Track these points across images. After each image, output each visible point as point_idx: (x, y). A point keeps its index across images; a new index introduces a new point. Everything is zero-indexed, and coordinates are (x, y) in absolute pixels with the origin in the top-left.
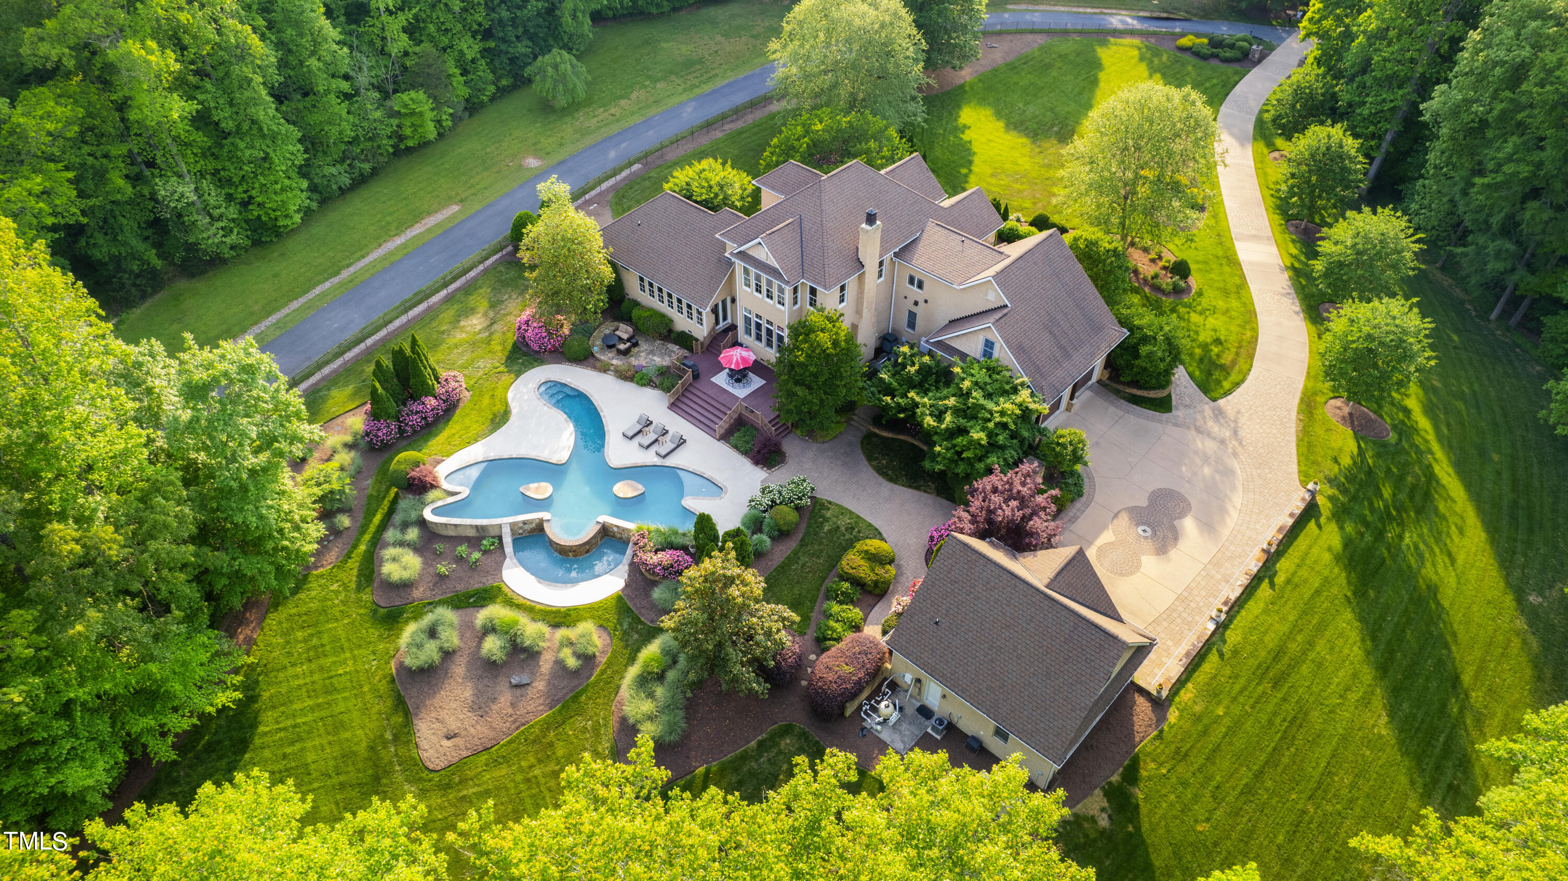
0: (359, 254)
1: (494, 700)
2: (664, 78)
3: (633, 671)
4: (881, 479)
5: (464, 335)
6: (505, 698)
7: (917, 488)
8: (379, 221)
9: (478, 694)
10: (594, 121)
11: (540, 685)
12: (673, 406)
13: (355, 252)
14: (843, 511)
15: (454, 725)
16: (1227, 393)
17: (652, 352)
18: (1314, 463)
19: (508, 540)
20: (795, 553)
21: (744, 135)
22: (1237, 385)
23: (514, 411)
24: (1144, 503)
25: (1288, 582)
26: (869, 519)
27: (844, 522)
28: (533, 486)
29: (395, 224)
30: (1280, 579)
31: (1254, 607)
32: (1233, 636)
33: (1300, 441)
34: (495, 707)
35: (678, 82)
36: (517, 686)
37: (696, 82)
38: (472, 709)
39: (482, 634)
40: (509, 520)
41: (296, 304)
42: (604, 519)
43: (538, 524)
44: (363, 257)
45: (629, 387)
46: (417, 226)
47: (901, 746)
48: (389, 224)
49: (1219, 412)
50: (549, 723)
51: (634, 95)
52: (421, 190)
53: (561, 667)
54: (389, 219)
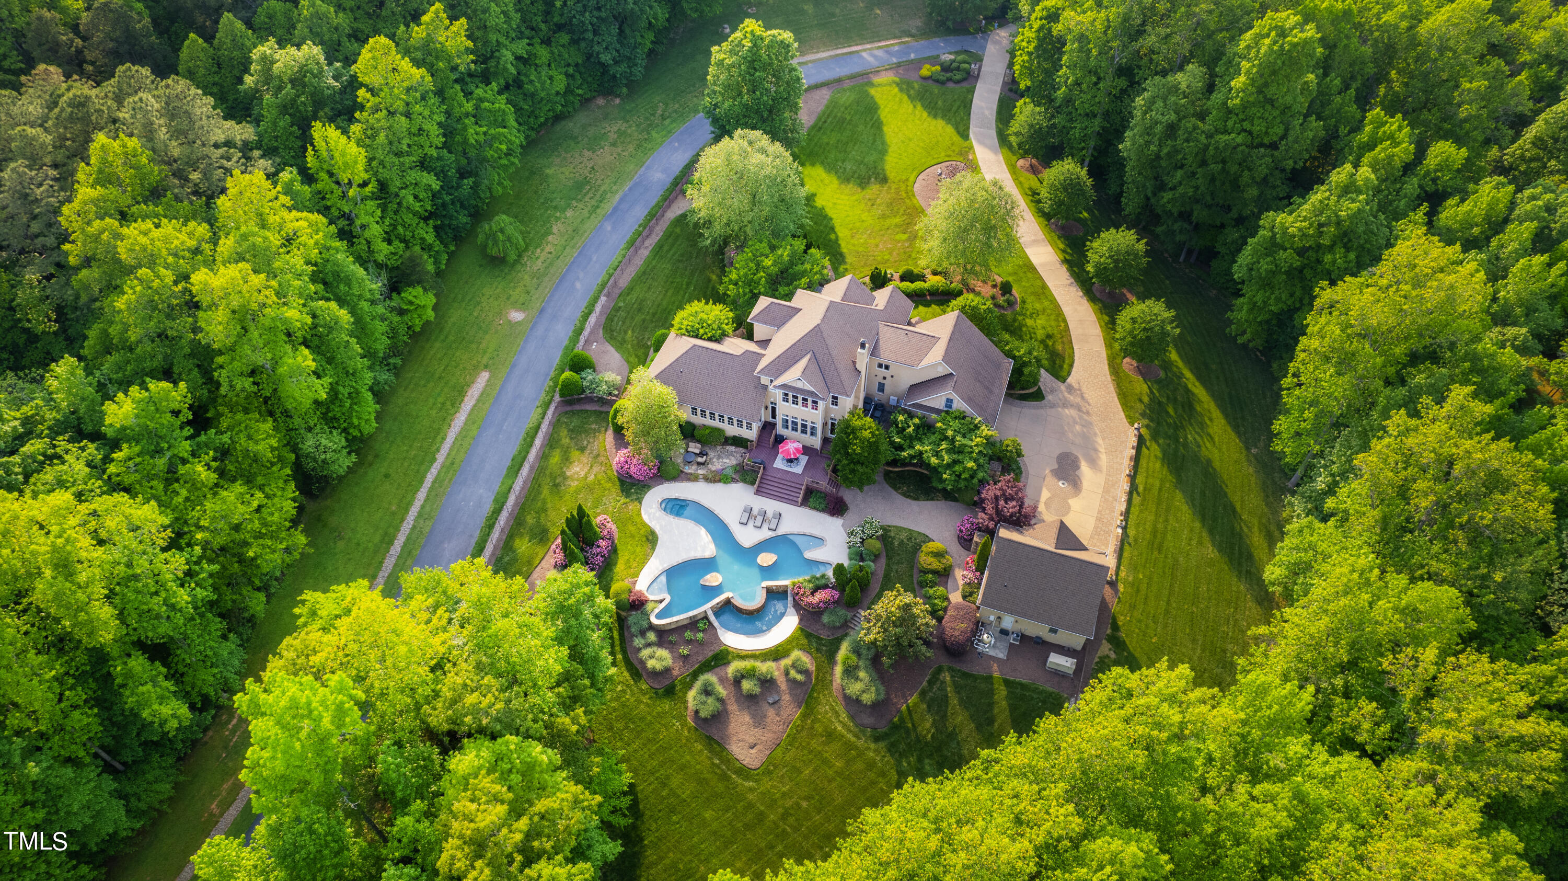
0: (439, 438)
1: (765, 716)
2: (569, 206)
3: (839, 669)
4: (909, 500)
5: (576, 483)
6: (771, 712)
7: (932, 499)
10: (539, 262)
11: (786, 698)
12: (758, 492)
14: (900, 529)
15: (751, 740)
17: (719, 457)
18: (1132, 407)
19: (712, 618)
20: (888, 565)
23: (658, 530)
25: (1145, 489)
27: (903, 536)
28: (708, 577)
29: (448, 403)
30: (1141, 489)
31: (1135, 511)
32: (1131, 532)
33: (1118, 395)
34: (768, 720)
35: (580, 206)
36: (773, 703)
37: (593, 202)
38: (756, 727)
39: (737, 681)
40: (707, 607)
41: (422, 495)
42: (766, 584)
43: (728, 602)
44: (444, 439)
45: (719, 487)
46: (466, 399)
47: (1002, 655)
48: (443, 404)
49: (1070, 388)
50: (805, 716)
51: (555, 229)
52: (447, 366)
53: (793, 682)
54: (440, 400)
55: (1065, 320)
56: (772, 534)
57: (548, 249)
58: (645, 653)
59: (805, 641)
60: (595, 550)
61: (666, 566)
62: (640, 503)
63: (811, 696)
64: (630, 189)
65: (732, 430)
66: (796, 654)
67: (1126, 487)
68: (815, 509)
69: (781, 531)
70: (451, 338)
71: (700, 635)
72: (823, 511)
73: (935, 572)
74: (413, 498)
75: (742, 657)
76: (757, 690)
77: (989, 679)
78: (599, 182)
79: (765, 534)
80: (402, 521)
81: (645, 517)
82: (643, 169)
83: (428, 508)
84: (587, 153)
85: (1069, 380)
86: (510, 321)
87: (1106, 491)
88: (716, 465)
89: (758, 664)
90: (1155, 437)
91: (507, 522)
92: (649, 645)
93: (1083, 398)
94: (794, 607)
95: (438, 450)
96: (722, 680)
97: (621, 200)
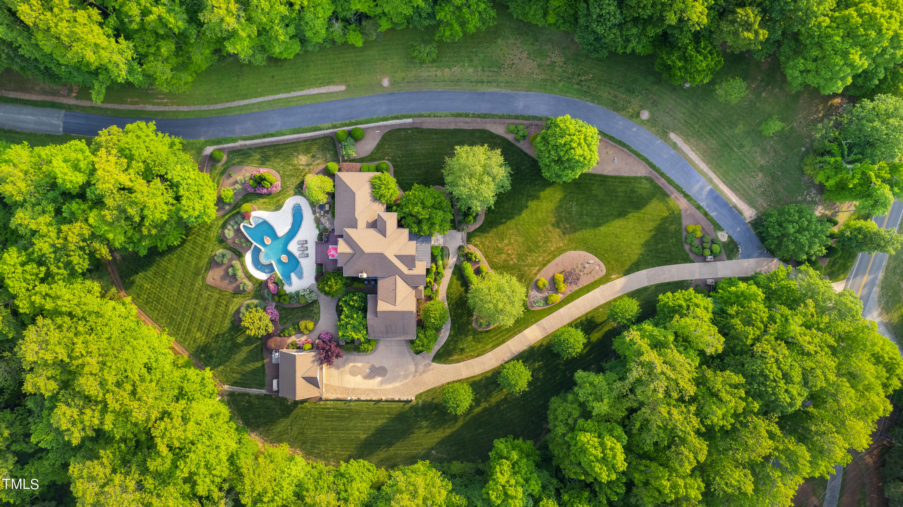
1: (224, 280)
2: (476, 67)
6: (226, 282)
8: (317, 75)
9: (222, 276)
10: (427, 74)
12: (316, 243)
13: (301, 85)
14: (319, 308)
15: (215, 278)
16: (439, 363)
17: (329, 220)
18: (427, 395)
22: (445, 363)
23: (284, 208)
24: (378, 366)
25: (379, 406)
26: (321, 314)
27: (316, 311)
29: (321, 81)
30: (377, 404)
31: (365, 404)
35: (479, 73)
36: (230, 281)
37: (485, 79)
38: (220, 278)
45: (314, 225)
46: (327, 87)
47: (274, 361)
49: (430, 365)
50: (231, 294)
53: (239, 286)
56: (297, 256)
57: (438, 73)
58: (229, 227)
59: (257, 285)
62: (294, 195)
63: (237, 294)
66: (251, 283)
67: (375, 399)
68: (316, 270)
69: (300, 260)
71: (244, 246)
72: (317, 274)
73: (299, 328)
74: (268, 95)
75: (243, 264)
79: (297, 253)
81: (287, 201)
82: (524, 93)
85: (434, 364)
86: (381, 81)
88: (323, 220)
89: (241, 271)
90: (412, 407)
92: (233, 226)
93: (423, 373)
94: (269, 276)
96: (231, 260)
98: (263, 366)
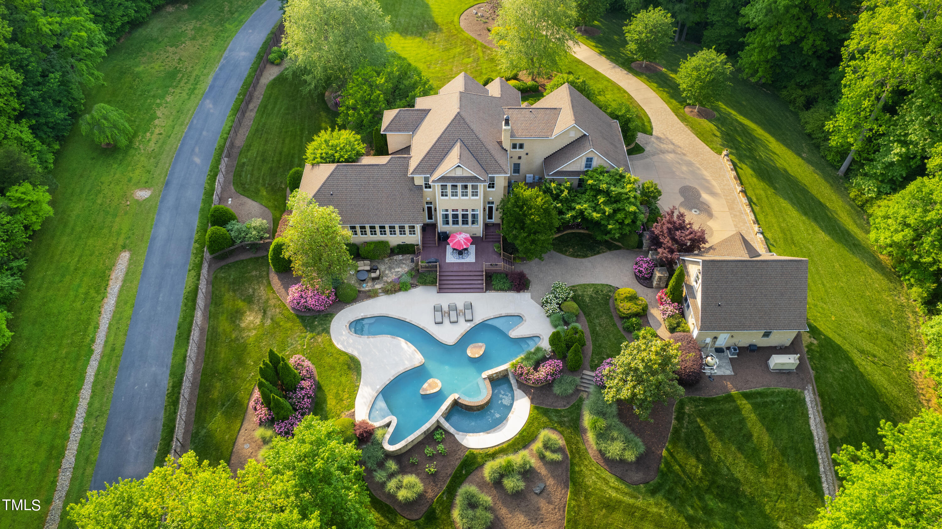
0: (91, 328)
1: (538, 509)
2: (167, 93)
3: (591, 436)
4: (579, 260)
5: (254, 332)
6: (542, 503)
7: (598, 253)
8: (76, 296)
9: (527, 513)
10: (152, 144)
11: (551, 482)
12: (441, 290)
13: (86, 329)
14: (585, 287)
16: (652, 129)
17: (390, 268)
18: (712, 141)
19: (446, 425)
20: (590, 321)
21: (270, 107)
22: (650, 122)
23: (356, 354)
24: (682, 199)
25: (758, 199)
26: (597, 282)
27: (590, 291)
28: (425, 386)
29: (92, 292)
30: (754, 200)
31: (761, 217)
32: (766, 233)
33: (696, 135)
34: (543, 511)
35: (178, 91)
36: (541, 493)
37: (189, 86)
38: (534, 524)
39: (498, 483)
40: (438, 415)
41: (86, 393)
42: (485, 374)
43: (456, 403)
44: (97, 327)
45: (401, 296)
46: (111, 283)
47: (728, 372)
48: (87, 294)
49: (658, 138)
50: (576, 493)
51: (159, 114)
52: (81, 257)
53: (552, 464)
54: (82, 290)
55: (625, 92)
56: (469, 325)
57: (157, 131)
58: (392, 485)
59: (544, 419)
60: (300, 394)
61: (379, 387)
62: (328, 332)
63: (573, 472)
64: (220, 69)
65: (395, 240)
66: (545, 434)
67: (744, 200)
68: (502, 290)
69: (478, 320)
70: (78, 229)
71: (441, 447)
72: (510, 289)
73: (636, 315)
74: (76, 399)
75: (493, 455)
76: (522, 485)
77: (729, 398)
78: (189, 69)
79: (463, 327)
80: (69, 427)
81: (339, 346)
82: (227, 52)
83: (97, 405)
84: (171, 50)
85: (654, 133)
86: (137, 201)
87: (731, 208)
88: (391, 276)
89: (512, 457)
90: (741, 160)
91: (191, 393)
92: (392, 475)
93: (673, 144)
94: (520, 388)
95: (93, 341)
96: (482, 485)
97: (215, 79)
98: (747, 396)
